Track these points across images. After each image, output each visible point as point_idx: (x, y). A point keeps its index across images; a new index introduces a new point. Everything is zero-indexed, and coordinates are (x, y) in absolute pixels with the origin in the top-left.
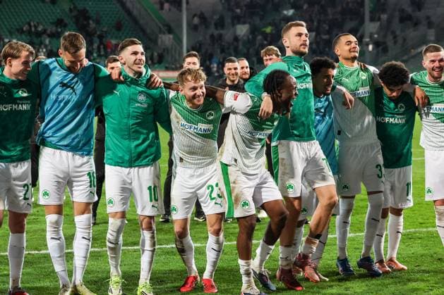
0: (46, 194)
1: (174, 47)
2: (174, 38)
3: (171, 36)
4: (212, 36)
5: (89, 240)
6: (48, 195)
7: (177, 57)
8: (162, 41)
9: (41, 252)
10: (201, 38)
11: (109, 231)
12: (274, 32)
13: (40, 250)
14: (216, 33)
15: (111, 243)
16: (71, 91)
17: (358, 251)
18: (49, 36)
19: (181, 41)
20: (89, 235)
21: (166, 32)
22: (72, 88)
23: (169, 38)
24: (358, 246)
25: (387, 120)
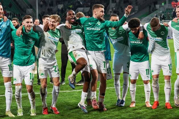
1: (33, 14)
2: (33, 10)
5: (11, 92)
8: (28, 11)
11: (16, 91)
15: (17, 96)
17: (110, 94)
19: (36, 11)
20: (11, 90)
21: (29, 8)
22: (1, 30)
24: (110, 93)
25: (134, 42)
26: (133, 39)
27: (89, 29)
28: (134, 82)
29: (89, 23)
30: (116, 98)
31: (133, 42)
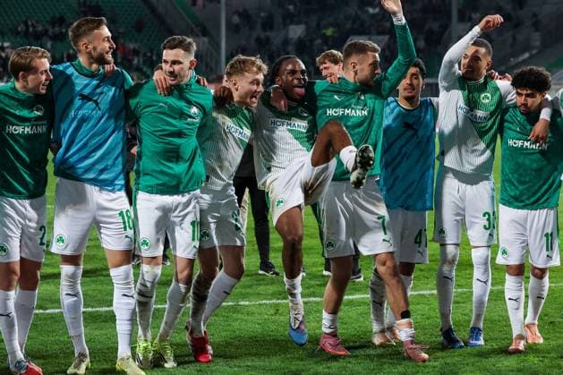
0: (61, 240)
1: (209, 53)
2: (210, 43)
3: (206, 39)
4: (258, 40)
5: (132, 296)
6: (63, 241)
7: (214, 67)
9: (48, 311)
10: (244, 43)
12: (336, 35)
13: (46, 309)
14: (263, 35)
15: (143, 296)
16: (94, 105)
18: (51, 38)
19: (218, 46)
20: (131, 291)
21: (200, 34)
22: (96, 102)
23: (204, 42)
25: (521, 144)
26: (519, 132)
27: (335, 112)
28: (519, 271)
29: (336, 97)
30: (464, 324)
31: (519, 143)
